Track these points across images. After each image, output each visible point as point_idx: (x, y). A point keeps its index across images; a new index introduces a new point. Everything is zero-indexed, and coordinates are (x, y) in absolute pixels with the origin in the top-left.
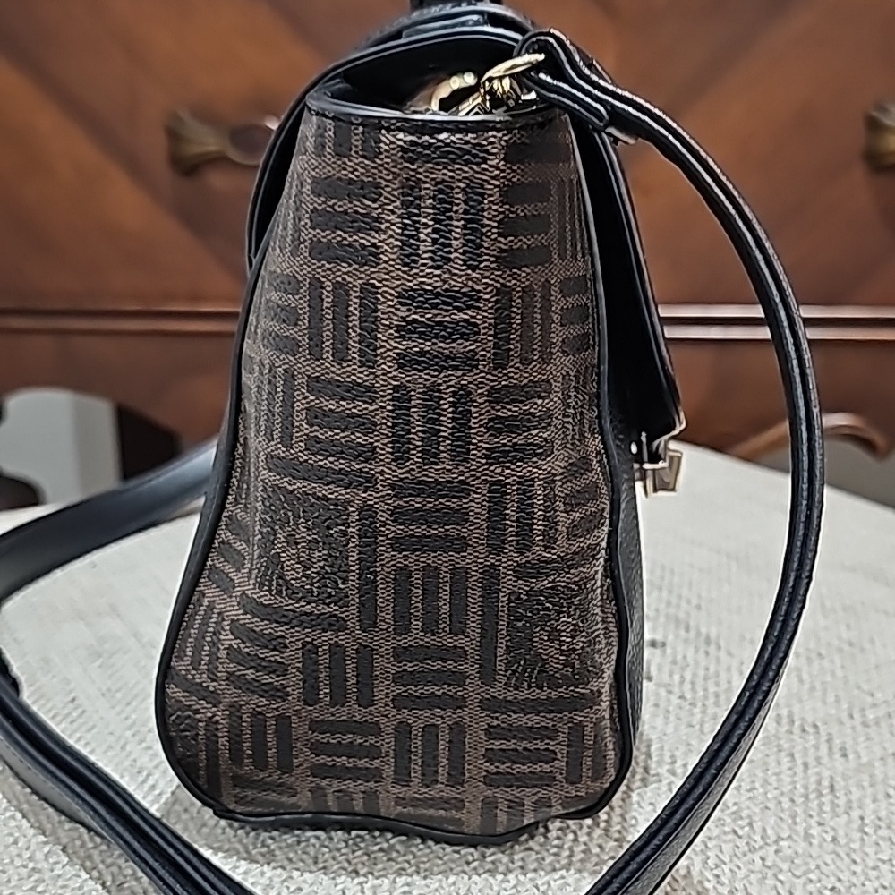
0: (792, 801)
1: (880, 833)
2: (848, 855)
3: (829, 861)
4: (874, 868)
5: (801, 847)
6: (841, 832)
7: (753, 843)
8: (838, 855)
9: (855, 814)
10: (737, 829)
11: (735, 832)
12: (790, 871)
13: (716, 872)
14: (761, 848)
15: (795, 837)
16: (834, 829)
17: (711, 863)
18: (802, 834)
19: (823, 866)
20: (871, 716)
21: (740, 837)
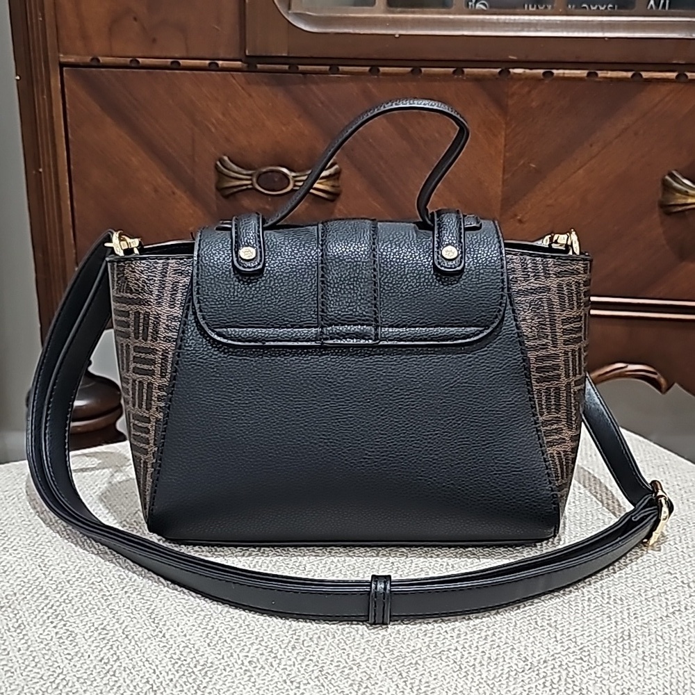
0: (610, 642)
1: (653, 660)
2: (637, 672)
3: (628, 675)
4: (649, 679)
5: (614, 667)
6: (633, 660)
7: (590, 665)
8: (632, 672)
9: (640, 650)
10: (583, 657)
11: (581, 659)
12: (609, 679)
13: (573, 679)
14: (595, 667)
15: (611, 662)
16: (630, 658)
17: (570, 675)
18: (615, 661)
19: (624, 677)
20: (650, 594)
21: (585, 662)
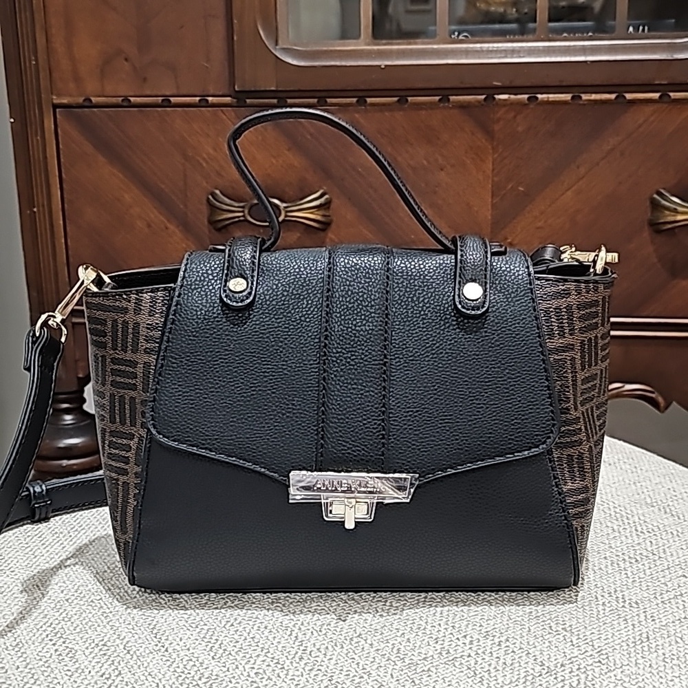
0: (628, 645)
1: (674, 662)
2: (658, 674)
3: (649, 677)
4: (672, 681)
5: (634, 669)
6: (654, 662)
7: (609, 668)
8: (653, 674)
9: (660, 652)
10: (601, 660)
11: (600, 662)
12: (629, 682)
13: (592, 683)
14: (614, 670)
15: (630, 664)
16: (650, 660)
17: (590, 678)
18: (634, 663)
19: (645, 679)
20: (666, 597)
21: (603, 665)
